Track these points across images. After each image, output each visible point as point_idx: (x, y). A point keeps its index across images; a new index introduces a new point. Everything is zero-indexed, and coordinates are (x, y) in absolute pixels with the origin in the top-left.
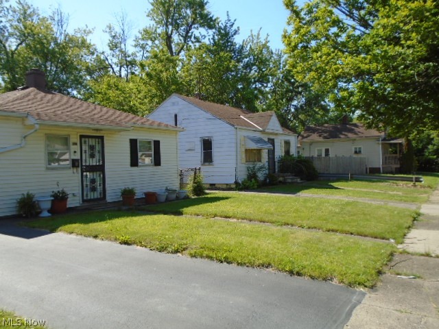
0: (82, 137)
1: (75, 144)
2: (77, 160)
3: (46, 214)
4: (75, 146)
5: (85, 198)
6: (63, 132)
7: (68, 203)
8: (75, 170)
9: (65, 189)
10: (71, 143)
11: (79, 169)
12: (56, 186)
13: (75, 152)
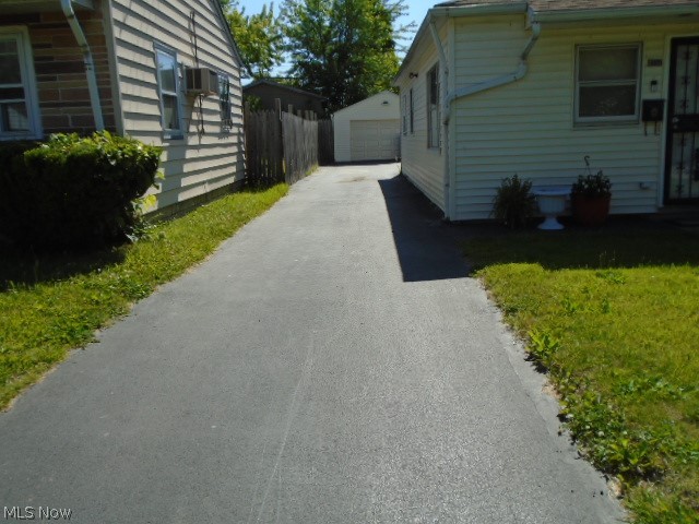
0: (676, 43)
1: (656, 63)
2: (659, 103)
3: (551, 225)
4: (657, 69)
5: (673, 193)
6: (627, 35)
7: (612, 203)
8: (651, 128)
9: (605, 173)
10: (645, 62)
11: (663, 125)
12: (583, 165)
13: (654, 83)
